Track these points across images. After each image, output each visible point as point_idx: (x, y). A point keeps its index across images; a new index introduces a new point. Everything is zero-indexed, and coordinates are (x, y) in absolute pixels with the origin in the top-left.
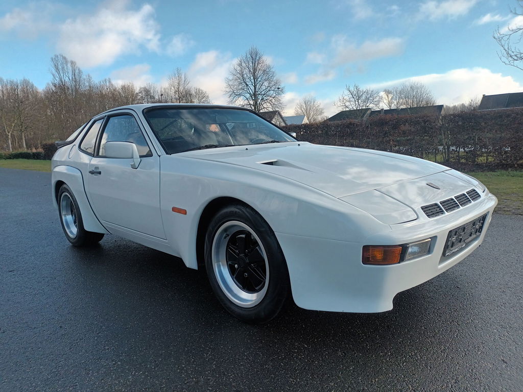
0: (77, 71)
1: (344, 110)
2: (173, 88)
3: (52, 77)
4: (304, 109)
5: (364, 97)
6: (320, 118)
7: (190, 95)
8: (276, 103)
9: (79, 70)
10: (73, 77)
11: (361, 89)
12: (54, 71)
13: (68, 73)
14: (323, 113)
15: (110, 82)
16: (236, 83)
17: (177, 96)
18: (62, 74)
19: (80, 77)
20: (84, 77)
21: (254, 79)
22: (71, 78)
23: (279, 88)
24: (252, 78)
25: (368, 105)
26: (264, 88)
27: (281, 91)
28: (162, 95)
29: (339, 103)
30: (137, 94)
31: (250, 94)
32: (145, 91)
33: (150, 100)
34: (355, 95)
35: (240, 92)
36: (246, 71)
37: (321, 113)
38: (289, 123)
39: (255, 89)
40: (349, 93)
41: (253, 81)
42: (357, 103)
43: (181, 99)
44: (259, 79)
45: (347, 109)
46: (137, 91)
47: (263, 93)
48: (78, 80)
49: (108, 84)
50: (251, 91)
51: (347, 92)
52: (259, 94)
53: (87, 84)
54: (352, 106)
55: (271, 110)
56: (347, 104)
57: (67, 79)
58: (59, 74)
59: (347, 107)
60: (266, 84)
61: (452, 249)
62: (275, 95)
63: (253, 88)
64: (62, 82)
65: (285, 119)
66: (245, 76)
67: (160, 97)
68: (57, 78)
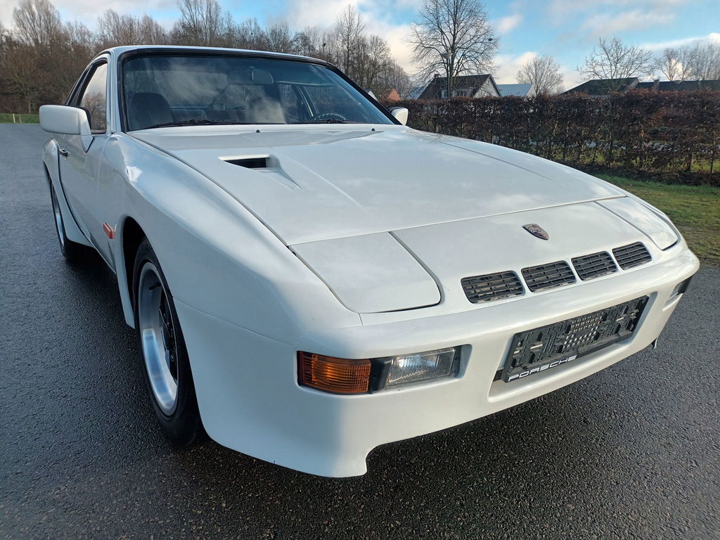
0: (213, 6)
1: (591, 79)
2: (340, 35)
3: (181, 14)
4: (533, 74)
5: (626, 59)
6: (554, 90)
7: (364, 46)
8: (484, 63)
9: (216, 4)
10: (209, 15)
11: (623, 46)
12: (184, 7)
13: (202, 8)
14: (562, 81)
15: (255, 23)
16: (427, 29)
17: (345, 47)
18: (194, 11)
19: (217, 16)
20: (222, 15)
21: (455, 23)
22: (205, 17)
23: (490, 40)
24: (451, 22)
25: (630, 72)
26: (468, 37)
27: (494, 44)
28: (324, 45)
29: (585, 67)
30: (291, 42)
31: (446, 46)
32: (302, 38)
33: (307, 52)
34: (612, 56)
35: (431, 43)
36: (444, 11)
37: (559, 81)
38: (503, 94)
39: (454, 40)
40: (603, 52)
41: (452, 26)
42: (613, 67)
43: (350, 52)
44: (462, 24)
45: (597, 78)
46: (291, 37)
47: (465, 46)
48: (214, 20)
49: (253, 26)
50: (447, 42)
51: (599, 50)
52: (460, 48)
53: (226, 26)
54: (606, 73)
55: (475, 73)
56: (598, 69)
57: (200, 18)
58: (190, 10)
59: (597, 74)
60: (472, 31)
61: (529, 366)
62: (483, 49)
63: (450, 38)
64: (194, 22)
65: (499, 88)
66: (441, 18)
67: (322, 47)
68: (187, 16)
